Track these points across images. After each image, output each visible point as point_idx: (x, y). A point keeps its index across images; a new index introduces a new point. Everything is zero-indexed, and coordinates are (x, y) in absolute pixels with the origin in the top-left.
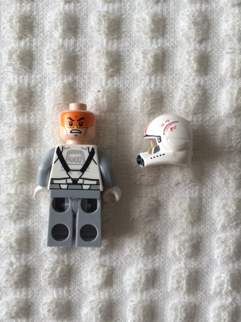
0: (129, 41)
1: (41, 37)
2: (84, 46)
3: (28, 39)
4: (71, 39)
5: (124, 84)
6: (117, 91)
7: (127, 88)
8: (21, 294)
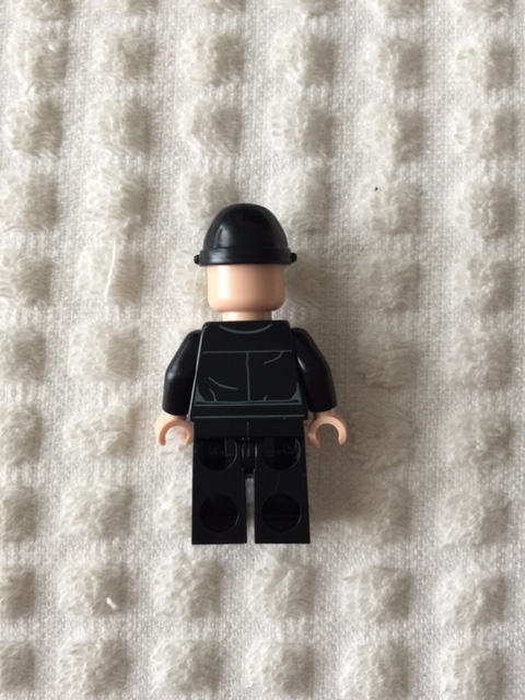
0: (442, 93)
1: (258, 80)
2: (349, 100)
3: (232, 85)
4: (322, 87)
5: (432, 177)
6: (417, 190)
7: (438, 184)
8: (201, 631)
